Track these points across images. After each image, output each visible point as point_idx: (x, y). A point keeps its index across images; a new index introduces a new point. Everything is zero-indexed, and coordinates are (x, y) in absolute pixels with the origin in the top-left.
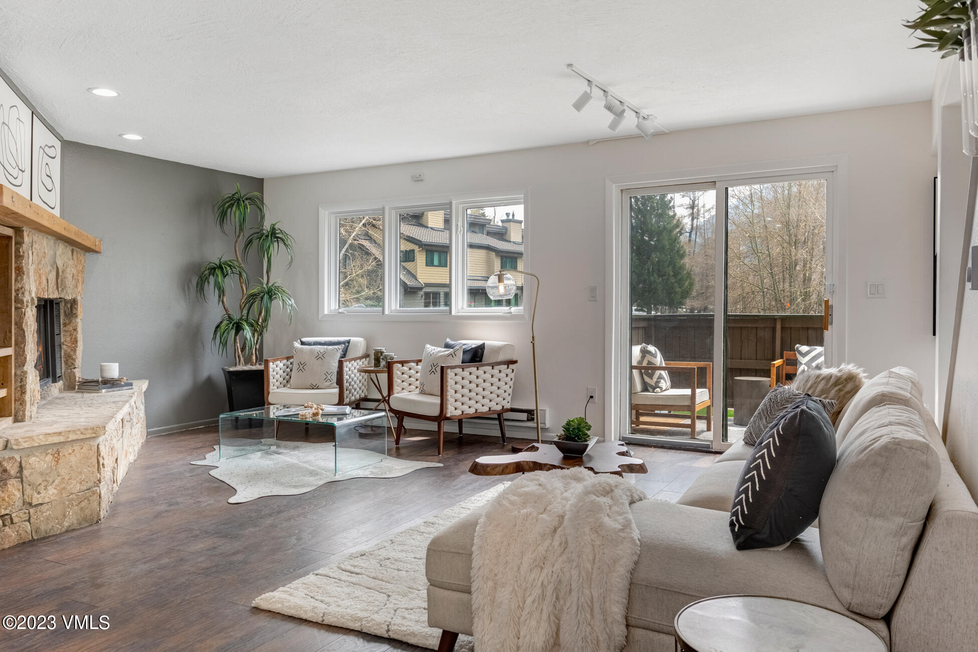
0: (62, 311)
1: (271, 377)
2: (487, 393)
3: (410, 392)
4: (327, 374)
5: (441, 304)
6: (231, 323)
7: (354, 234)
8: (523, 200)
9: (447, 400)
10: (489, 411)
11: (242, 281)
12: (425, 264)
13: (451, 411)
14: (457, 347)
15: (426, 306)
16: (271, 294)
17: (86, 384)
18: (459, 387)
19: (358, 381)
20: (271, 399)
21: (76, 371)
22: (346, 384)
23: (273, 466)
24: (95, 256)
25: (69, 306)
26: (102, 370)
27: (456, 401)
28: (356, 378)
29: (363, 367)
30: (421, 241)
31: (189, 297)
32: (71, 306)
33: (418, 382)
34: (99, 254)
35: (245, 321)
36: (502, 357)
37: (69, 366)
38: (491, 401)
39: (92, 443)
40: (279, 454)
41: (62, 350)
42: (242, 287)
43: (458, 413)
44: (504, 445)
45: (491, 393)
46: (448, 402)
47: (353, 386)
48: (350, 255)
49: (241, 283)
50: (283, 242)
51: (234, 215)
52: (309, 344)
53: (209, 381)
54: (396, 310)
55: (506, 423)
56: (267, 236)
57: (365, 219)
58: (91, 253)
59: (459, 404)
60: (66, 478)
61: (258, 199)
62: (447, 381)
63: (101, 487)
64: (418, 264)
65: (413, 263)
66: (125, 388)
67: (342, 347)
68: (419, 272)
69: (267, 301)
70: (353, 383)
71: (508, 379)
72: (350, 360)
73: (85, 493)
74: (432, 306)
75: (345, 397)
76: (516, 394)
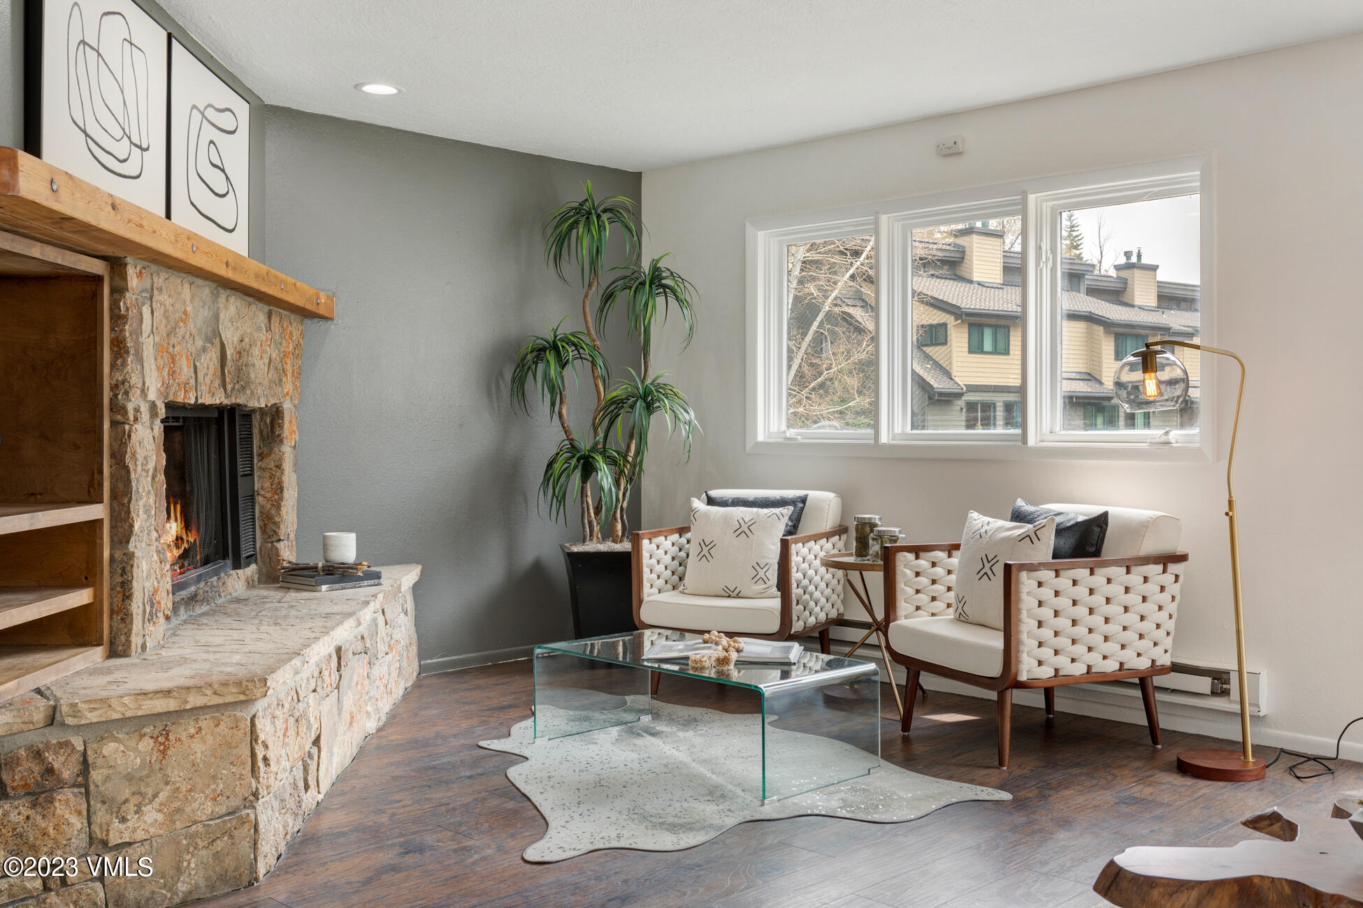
0: (256, 431)
1: (646, 570)
2: (1112, 628)
3: (933, 615)
4: (757, 568)
5: (998, 423)
6: (573, 457)
7: (833, 295)
8: (1198, 184)
9: (1019, 642)
10: (1120, 670)
11: (596, 374)
12: (967, 350)
13: (1027, 669)
14: (1042, 521)
15: (969, 427)
16: (649, 400)
17: (294, 573)
18: (1047, 613)
19: (823, 585)
20: (646, 615)
21: (281, 545)
22: (796, 591)
23: (636, 766)
24: (322, 323)
25: (268, 421)
26: (326, 545)
27: (1040, 645)
28: (817, 578)
29: (834, 556)
30: (959, 308)
31: (499, 407)
32: (272, 422)
33: (952, 594)
34: (329, 323)
35: (601, 453)
36: (1150, 546)
37: (269, 537)
38: (1123, 647)
39: (239, 714)
40: (653, 734)
41: (257, 505)
42: (596, 386)
43: (1046, 673)
44: (1155, 751)
45: (1125, 628)
46: (1022, 648)
47: (811, 595)
48: (827, 334)
49: (595, 378)
50: (675, 295)
51: (583, 242)
52: (723, 503)
53: (537, 570)
54: (903, 433)
55: (1159, 696)
56: (643, 284)
57: (855, 267)
58: (316, 320)
59: (1047, 653)
60: (183, 789)
61: (627, 210)
62: (1019, 600)
63: (259, 809)
64: (954, 349)
65: (945, 347)
66: (366, 583)
67: (788, 510)
68: (955, 364)
69: (640, 415)
70: (812, 588)
71: (1166, 597)
72: (805, 541)
73: (224, 822)
74: (980, 427)
75: (795, 618)
76: (1183, 631)
